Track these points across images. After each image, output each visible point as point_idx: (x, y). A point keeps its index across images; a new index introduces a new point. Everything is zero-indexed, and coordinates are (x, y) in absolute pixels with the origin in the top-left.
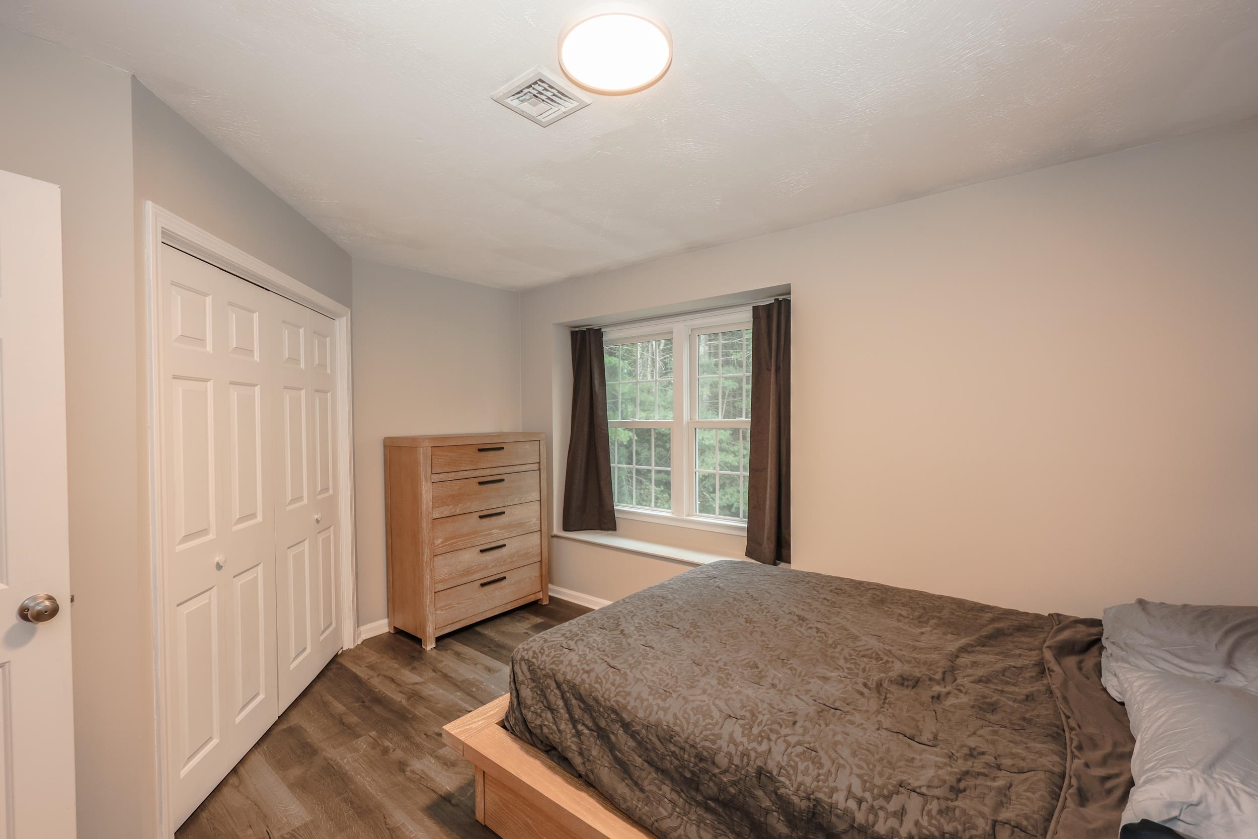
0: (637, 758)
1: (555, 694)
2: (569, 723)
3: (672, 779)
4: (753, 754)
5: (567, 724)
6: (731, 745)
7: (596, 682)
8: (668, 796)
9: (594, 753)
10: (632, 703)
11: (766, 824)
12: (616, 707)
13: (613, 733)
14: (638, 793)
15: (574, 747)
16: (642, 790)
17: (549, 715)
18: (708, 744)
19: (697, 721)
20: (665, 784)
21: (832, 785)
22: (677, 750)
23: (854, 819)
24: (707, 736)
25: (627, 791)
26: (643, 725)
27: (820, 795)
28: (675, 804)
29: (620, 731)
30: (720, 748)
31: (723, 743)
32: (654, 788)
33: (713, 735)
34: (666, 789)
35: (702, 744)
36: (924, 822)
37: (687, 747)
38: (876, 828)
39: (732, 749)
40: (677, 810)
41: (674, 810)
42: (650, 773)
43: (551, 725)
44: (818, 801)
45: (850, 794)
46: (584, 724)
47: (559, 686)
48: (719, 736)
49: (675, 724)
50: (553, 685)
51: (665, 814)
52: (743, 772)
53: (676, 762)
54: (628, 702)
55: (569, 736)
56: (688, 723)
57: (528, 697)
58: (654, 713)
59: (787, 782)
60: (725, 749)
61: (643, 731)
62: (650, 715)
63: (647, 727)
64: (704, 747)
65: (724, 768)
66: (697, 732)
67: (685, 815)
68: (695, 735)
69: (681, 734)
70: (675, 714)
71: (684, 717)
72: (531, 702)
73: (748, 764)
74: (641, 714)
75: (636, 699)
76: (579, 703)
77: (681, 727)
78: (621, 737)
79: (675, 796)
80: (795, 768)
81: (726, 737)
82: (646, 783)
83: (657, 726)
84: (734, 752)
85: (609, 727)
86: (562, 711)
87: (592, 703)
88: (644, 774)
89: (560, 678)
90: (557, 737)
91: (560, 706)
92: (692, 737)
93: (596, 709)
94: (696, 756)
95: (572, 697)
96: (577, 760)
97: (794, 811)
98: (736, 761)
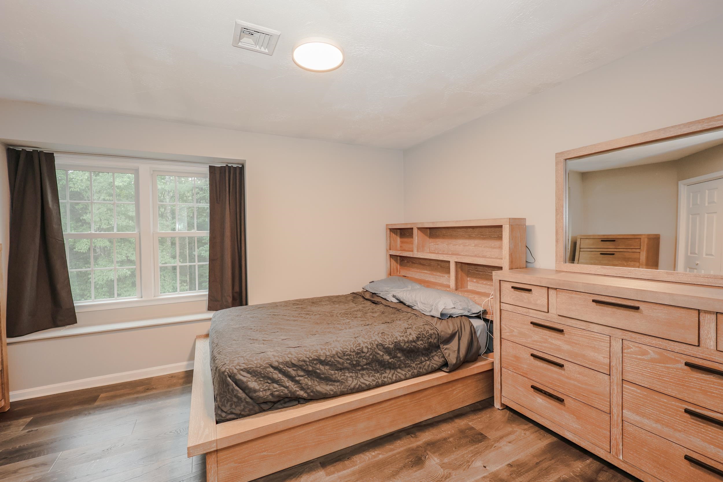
0: (331, 371)
1: (276, 373)
2: (289, 381)
3: (348, 369)
4: (373, 342)
5: (288, 382)
6: (365, 344)
7: (298, 355)
8: (349, 376)
9: (310, 383)
10: (322, 353)
11: (384, 359)
12: (316, 358)
13: (318, 369)
14: (336, 384)
15: (297, 389)
16: (338, 381)
17: (275, 385)
18: (358, 348)
19: (349, 344)
20: (345, 373)
21: (395, 337)
22: (348, 357)
23: (405, 341)
24: (356, 346)
25: (331, 387)
26: (331, 357)
27: (395, 341)
28: (351, 377)
29: (320, 367)
30: (363, 347)
31: (362, 345)
32: (343, 377)
33: (358, 344)
34: (347, 374)
35: (356, 349)
36: (415, 332)
37: (352, 353)
38: (410, 340)
39: (366, 345)
40: (354, 378)
41: (353, 379)
42: (338, 373)
43: (279, 388)
44: (395, 342)
45: (401, 336)
46: (299, 376)
47: (275, 368)
48: (359, 344)
49: (343, 349)
50: (271, 370)
51: (350, 382)
52: (373, 349)
53: (349, 362)
54: (320, 353)
55: (292, 386)
56: (347, 346)
57: (255, 386)
58: (333, 350)
59: (386, 343)
60: (364, 346)
61: (332, 359)
62: (332, 351)
63: (333, 356)
64: (358, 350)
65: (366, 352)
66: (352, 346)
67: (357, 377)
68: (352, 348)
69: (348, 350)
70: (340, 346)
71: (344, 345)
72: (259, 387)
73: (373, 345)
74: (328, 354)
75: (322, 350)
76: (292, 368)
77: (346, 348)
78: (321, 369)
79: (351, 374)
80: (385, 339)
81: (362, 343)
82: (339, 378)
83: (337, 354)
84: (367, 345)
85: (315, 368)
86: (283, 378)
87: (301, 363)
88: (337, 375)
89: (276, 364)
90: (286, 391)
91: (281, 377)
92: (352, 349)
93: (305, 364)
94: (356, 354)
95: (287, 368)
96: (301, 393)
97: (391, 349)
98: (369, 347)
